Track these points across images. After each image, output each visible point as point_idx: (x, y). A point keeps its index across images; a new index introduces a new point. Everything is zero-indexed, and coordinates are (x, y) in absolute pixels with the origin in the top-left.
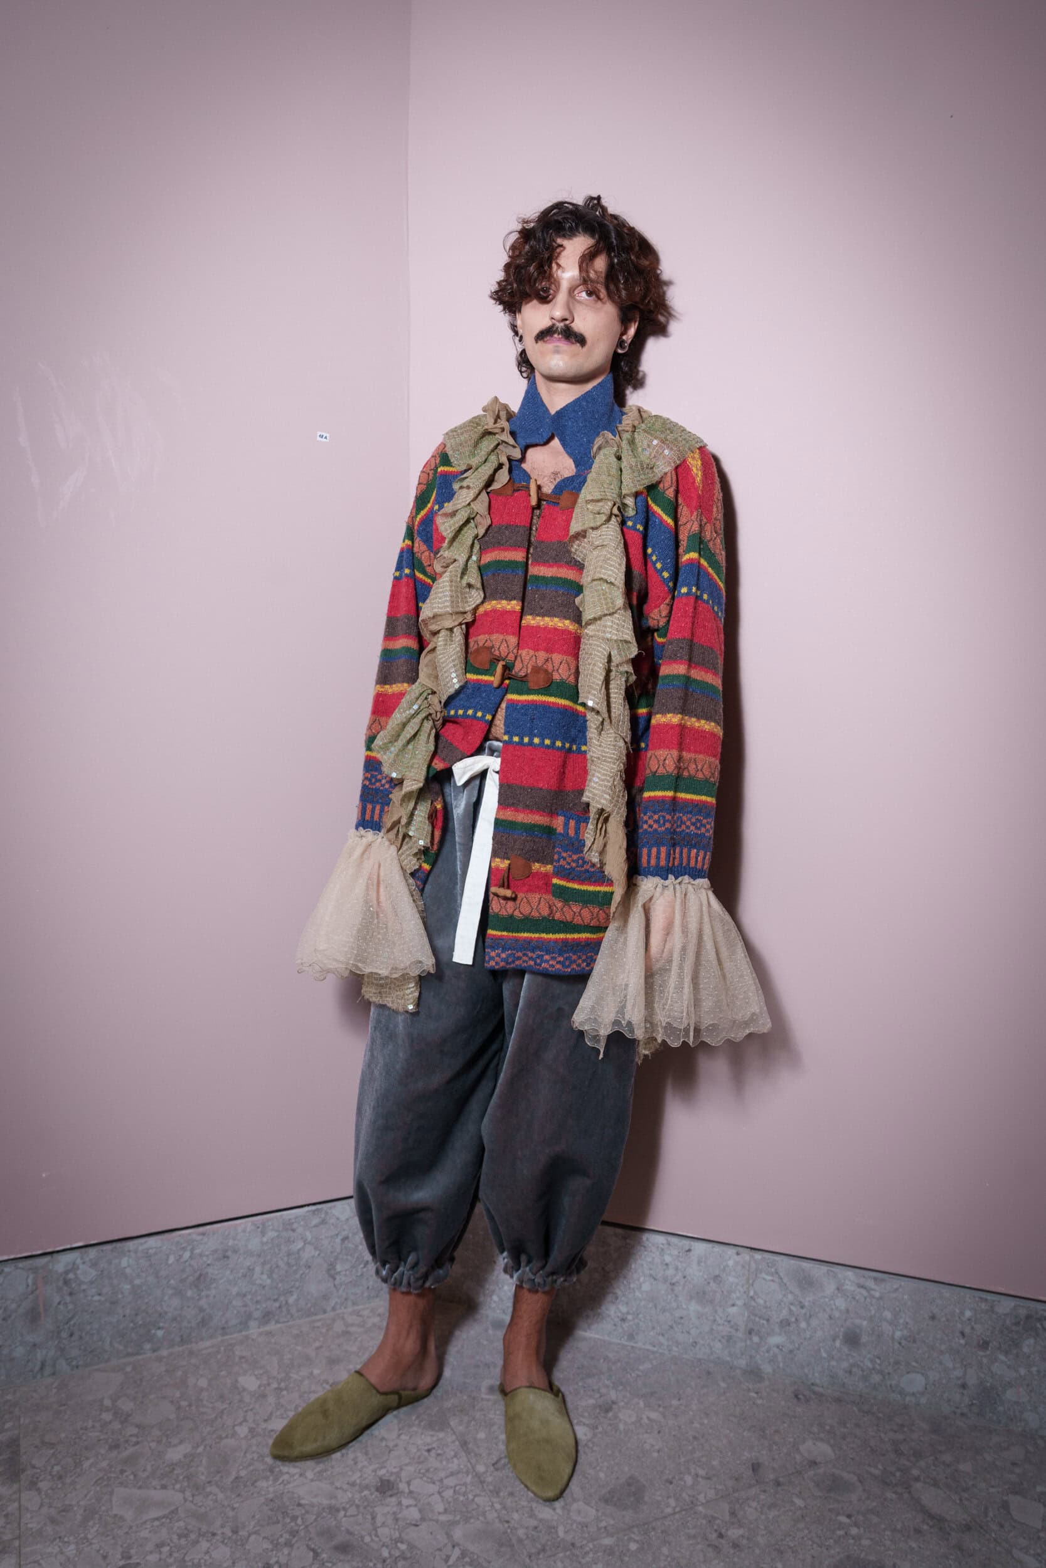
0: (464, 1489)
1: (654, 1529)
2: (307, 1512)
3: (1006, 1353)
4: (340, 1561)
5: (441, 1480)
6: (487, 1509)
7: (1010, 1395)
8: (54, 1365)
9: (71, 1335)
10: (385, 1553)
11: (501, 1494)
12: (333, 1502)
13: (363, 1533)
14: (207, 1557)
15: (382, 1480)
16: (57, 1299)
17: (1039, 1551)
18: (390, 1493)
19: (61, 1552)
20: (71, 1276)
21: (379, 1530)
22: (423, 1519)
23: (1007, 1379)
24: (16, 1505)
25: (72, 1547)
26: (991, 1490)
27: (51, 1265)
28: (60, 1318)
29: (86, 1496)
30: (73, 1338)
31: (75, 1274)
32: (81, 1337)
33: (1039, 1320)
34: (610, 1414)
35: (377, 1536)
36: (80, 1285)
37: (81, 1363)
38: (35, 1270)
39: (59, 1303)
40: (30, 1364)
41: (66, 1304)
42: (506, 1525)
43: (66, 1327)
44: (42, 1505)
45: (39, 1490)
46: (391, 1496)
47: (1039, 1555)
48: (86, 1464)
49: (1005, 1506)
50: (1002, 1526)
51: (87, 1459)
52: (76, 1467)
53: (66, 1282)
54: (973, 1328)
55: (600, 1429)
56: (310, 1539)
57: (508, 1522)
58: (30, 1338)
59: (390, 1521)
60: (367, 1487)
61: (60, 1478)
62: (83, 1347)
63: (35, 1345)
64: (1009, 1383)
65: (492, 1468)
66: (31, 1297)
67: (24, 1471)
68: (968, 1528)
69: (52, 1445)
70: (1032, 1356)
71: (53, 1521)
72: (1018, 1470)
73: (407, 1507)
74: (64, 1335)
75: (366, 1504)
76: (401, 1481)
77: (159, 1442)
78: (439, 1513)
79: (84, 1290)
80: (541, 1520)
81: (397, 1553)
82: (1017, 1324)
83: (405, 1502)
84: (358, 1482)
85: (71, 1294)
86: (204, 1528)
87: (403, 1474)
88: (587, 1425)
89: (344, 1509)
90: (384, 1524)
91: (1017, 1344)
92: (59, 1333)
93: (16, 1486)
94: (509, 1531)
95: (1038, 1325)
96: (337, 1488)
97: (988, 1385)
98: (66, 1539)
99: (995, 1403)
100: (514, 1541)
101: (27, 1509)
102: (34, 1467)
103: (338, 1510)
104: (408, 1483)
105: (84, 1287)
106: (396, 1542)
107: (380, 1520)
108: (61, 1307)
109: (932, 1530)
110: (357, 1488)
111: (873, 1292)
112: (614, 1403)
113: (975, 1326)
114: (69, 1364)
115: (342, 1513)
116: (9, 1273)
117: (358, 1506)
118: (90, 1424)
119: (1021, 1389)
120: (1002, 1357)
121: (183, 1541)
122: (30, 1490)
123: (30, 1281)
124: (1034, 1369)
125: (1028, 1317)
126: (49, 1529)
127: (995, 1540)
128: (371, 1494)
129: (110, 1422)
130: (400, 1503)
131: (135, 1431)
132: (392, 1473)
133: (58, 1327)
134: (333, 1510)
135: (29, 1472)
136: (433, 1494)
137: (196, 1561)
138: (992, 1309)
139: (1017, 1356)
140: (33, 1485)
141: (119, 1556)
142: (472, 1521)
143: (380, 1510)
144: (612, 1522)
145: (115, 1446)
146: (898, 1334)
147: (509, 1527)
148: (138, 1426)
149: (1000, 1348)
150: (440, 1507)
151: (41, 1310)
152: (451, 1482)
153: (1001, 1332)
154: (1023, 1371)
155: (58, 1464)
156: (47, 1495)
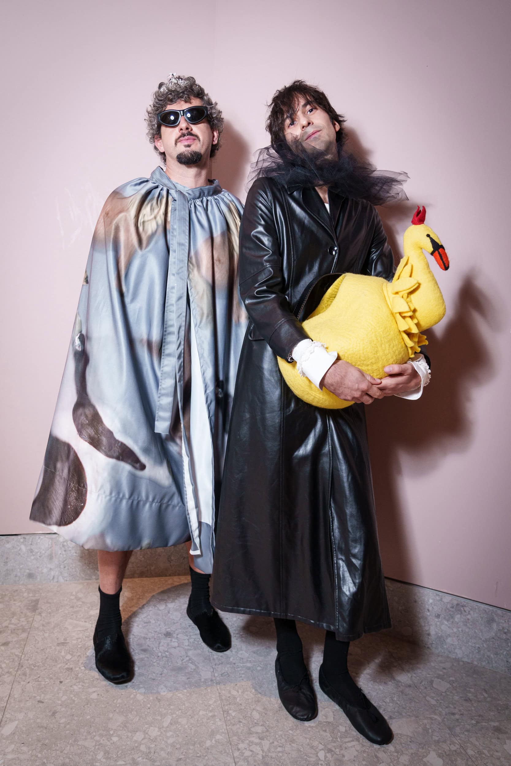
1: (270, 664)
2: (135, 637)
3: (448, 621)
5: (191, 636)
7: (449, 640)
8: (58, 578)
9: (65, 567)
10: (160, 654)
12: (146, 636)
15: (167, 632)
16: (60, 552)
17: (439, 699)
19: (43, 635)
20: (65, 544)
21: (160, 648)
22: (178, 646)
23: (448, 633)
24: (32, 619)
25: (48, 634)
26: (428, 675)
28: (61, 560)
29: (57, 620)
30: (65, 569)
32: (68, 569)
33: (463, 606)
35: (159, 649)
36: (68, 548)
37: (68, 579)
38: (52, 539)
39: (61, 554)
40: (49, 576)
41: (63, 554)
43: (63, 563)
44: (41, 620)
45: (41, 616)
46: (169, 637)
47: (438, 700)
48: (60, 611)
49: (432, 682)
50: (426, 688)
51: (61, 609)
52: (56, 611)
53: (63, 546)
54: (433, 608)
58: (49, 566)
59: (165, 645)
60: (161, 633)
61: (50, 613)
63: (51, 569)
64: (449, 635)
66: (50, 549)
67: (38, 609)
68: (410, 686)
69: (50, 603)
70: (459, 623)
71: (43, 625)
72: (444, 671)
73: (174, 642)
74: (62, 567)
75: (158, 638)
76: (175, 633)
77: (88, 608)
79: (70, 550)
81: (164, 655)
82: (453, 607)
83: (174, 640)
85: (65, 551)
89: (150, 639)
90: (163, 646)
91: (452, 617)
92: (60, 565)
93: (34, 613)
94: (211, 655)
95: (462, 609)
96: (149, 632)
97: (440, 635)
98: (46, 631)
99: (443, 644)
100: (211, 659)
101: (36, 621)
102: (42, 609)
104: (177, 635)
105: (70, 549)
106: (165, 652)
107: (162, 644)
109: (393, 684)
110: (157, 633)
111: (390, 588)
113: (434, 607)
114: (63, 579)
116: (42, 539)
117: (155, 639)
118: (66, 599)
119: (454, 638)
120: (446, 623)
121: (87, 639)
122: (38, 615)
123: (50, 543)
124: (460, 629)
125: (458, 605)
126: (41, 628)
127: (420, 692)
128: (162, 636)
129: (73, 599)
130: (171, 640)
131: (81, 603)
132: (172, 631)
133: (60, 563)
134: (145, 638)
135: (40, 610)
136: (185, 639)
138: (441, 600)
139: (453, 622)
140: (40, 614)
141: (63, 639)
142: (197, 650)
143: (163, 641)
144: (254, 659)
145: (73, 607)
146: (400, 608)
148: (82, 602)
149: (445, 618)
150: (187, 644)
151: (54, 555)
152: (194, 637)
153: (445, 610)
154: (455, 630)
155: (50, 609)
156: (44, 618)
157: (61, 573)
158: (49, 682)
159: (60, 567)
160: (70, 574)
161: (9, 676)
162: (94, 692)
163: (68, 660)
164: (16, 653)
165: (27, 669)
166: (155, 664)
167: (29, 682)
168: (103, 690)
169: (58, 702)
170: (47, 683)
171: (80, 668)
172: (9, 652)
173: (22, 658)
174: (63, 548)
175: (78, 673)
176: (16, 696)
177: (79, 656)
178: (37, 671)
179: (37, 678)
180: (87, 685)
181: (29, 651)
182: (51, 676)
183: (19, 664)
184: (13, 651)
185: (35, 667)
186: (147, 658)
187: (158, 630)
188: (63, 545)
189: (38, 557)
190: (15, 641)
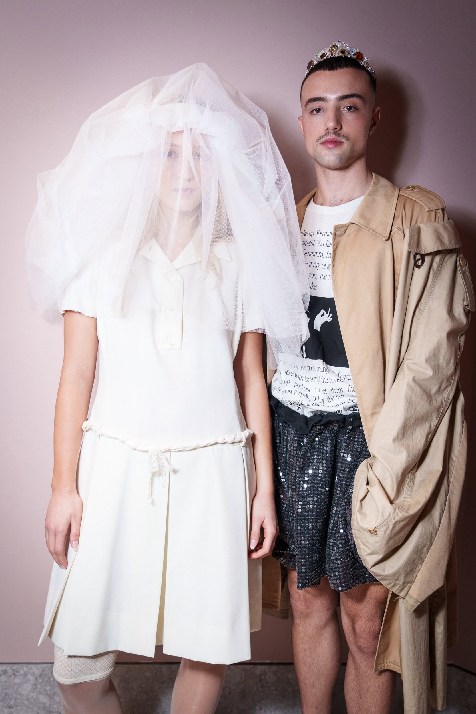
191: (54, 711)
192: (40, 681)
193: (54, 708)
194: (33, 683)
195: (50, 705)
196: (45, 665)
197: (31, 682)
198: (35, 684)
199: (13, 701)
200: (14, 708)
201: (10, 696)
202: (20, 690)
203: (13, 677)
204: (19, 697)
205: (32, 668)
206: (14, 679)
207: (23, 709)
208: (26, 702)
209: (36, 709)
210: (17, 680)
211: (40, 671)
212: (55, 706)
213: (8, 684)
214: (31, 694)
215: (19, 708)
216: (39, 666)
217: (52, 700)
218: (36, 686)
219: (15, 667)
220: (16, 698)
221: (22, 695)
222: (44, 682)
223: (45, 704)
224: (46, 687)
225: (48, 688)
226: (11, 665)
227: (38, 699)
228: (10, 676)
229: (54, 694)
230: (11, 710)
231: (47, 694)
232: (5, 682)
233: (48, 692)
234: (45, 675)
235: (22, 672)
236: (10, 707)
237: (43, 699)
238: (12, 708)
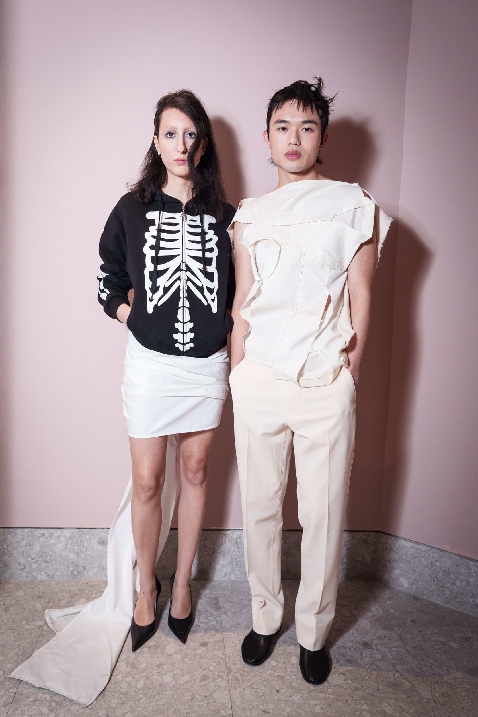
0: (401, 653)
4: (348, 665)
5: (391, 648)
6: (411, 662)
8: (230, 575)
9: (237, 565)
10: (367, 667)
11: (418, 659)
12: (344, 645)
13: (358, 658)
14: (294, 651)
15: (364, 642)
16: (233, 549)
18: (368, 647)
20: (238, 540)
22: (383, 659)
24: (219, 618)
27: (231, 534)
28: (233, 557)
29: (245, 621)
30: (237, 566)
31: (240, 540)
32: (240, 567)
34: (469, 642)
35: (363, 660)
37: (240, 577)
39: (233, 551)
40: (221, 573)
41: (236, 551)
42: (420, 670)
43: (235, 561)
45: (227, 615)
46: (369, 648)
51: (245, 609)
52: (240, 611)
53: (237, 543)
55: (464, 646)
56: (335, 655)
57: (421, 669)
58: (222, 563)
59: (368, 656)
60: (358, 643)
61: (235, 613)
62: (241, 571)
63: (223, 566)
65: (413, 649)
67: (221, 608)
69: (231, 602)
71: (234, 627)
73: (376, 654)
74: (234, 564)
75: (358, 649)
76: (373, 644)
78: (390, 659)
80: (436, 672)
81: (372, 668)
83: (375, 652)
84: (354, 640)
85: (238, 548)
86: (292, 642)
87: (374, 642)
88: (458, 643)
89: (349, 648)
90: (366, 657)
92: (232, 563)
93: (219, 613)
94: (421, 672)
96: (345, 641)
98: (239, 633)
100: (424, 676)
101: (224, 621)
102: (225, 608)
103: (346, 648)
106: (371, 664)
107: (364, 655)
108: (234, 552)
112: (471, 638)
114: (235, 577)
115: (348, 650)
117: (354, 648)
122: (224, 615)
126: (233, 628)
128: (360, 646)
130: (373, 652)
132: (369, 641)
133: (232, 561)
135: (223, 609)
136: (387, 652)
137: (290, 652)
142: (404, 665)
143: (364, 652)
144: (470, 680)
147: (421, 671)
150: (391, 656)
151: (227, 552)
152: (394, 649)
155: (234, 609)
156: (231, 618)
157: (233, 570)
158: (265, 690)
159: (232, 564)
160: (241, 572)
161: (222, 681)
162: (317, 705)
163: (275, 667)
164: (220, 656)
165: (236, 674)
166: (367, 677)
167: (245, 689)
168: (325, 704)
169: (283, 713)
170: (263, 691)
171: (290, 676)
172: (211, 654)
173: (227, 661)
174: (236, 545)
175: (291, 682)
176: (238, 703)
177: (284, 663)
178: (248, 677)
179: (251, 685)
180: (306, 696)
181: (231, 654)
182: (264, 683)
183: (227, 667)
184: (216, 652)
185: (244, 672)
186: (356, 670)
187: (353, 639)
188: (236, 541)
189: (211, 553)
190: (212, 642)
191: (80, 565)
192: (70, 542)
193: (80, 563)
194: (65, 543)
195: (77, 561)
196: (74, 530)
197: (63, 543)
198: (66, 544)
199: (49, 557)
200: (50, 563)
201: (47, 553)
202: (54, 548)
203: (49, 538)
204: (53, 554)
205: (64, 532)
206: (50, 540)
207: (56, 563)
208: (59, 558)
209: (66, 563)
210: (52, 541)
211: (70, 535)
212: (81, 562)
213: (45, 544)
214: (63, 552)
215: (53, 563)
216: (70, 530)
217: (79, 557)
218: (67, 546)
219: (51, 531)
220: (51, 555)
221: (56, 553)
222: (73, 543)
223: (73, 560)
224: (75, 546)
225: (76, 548)
226: (48, 530)
227: (68, 556)
228: (47, 538)
229: (80, 552)
230: (47, 564)
231: (75, 552)
232: (43, 542)
233: (76, 551)
234: (74, 537)
235: (56, 535)
236: (47, 562)
237: (72, 556)
238: (48, 562)
